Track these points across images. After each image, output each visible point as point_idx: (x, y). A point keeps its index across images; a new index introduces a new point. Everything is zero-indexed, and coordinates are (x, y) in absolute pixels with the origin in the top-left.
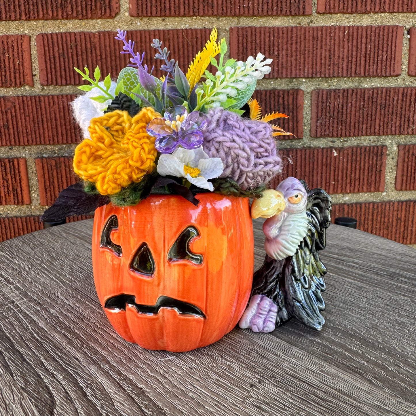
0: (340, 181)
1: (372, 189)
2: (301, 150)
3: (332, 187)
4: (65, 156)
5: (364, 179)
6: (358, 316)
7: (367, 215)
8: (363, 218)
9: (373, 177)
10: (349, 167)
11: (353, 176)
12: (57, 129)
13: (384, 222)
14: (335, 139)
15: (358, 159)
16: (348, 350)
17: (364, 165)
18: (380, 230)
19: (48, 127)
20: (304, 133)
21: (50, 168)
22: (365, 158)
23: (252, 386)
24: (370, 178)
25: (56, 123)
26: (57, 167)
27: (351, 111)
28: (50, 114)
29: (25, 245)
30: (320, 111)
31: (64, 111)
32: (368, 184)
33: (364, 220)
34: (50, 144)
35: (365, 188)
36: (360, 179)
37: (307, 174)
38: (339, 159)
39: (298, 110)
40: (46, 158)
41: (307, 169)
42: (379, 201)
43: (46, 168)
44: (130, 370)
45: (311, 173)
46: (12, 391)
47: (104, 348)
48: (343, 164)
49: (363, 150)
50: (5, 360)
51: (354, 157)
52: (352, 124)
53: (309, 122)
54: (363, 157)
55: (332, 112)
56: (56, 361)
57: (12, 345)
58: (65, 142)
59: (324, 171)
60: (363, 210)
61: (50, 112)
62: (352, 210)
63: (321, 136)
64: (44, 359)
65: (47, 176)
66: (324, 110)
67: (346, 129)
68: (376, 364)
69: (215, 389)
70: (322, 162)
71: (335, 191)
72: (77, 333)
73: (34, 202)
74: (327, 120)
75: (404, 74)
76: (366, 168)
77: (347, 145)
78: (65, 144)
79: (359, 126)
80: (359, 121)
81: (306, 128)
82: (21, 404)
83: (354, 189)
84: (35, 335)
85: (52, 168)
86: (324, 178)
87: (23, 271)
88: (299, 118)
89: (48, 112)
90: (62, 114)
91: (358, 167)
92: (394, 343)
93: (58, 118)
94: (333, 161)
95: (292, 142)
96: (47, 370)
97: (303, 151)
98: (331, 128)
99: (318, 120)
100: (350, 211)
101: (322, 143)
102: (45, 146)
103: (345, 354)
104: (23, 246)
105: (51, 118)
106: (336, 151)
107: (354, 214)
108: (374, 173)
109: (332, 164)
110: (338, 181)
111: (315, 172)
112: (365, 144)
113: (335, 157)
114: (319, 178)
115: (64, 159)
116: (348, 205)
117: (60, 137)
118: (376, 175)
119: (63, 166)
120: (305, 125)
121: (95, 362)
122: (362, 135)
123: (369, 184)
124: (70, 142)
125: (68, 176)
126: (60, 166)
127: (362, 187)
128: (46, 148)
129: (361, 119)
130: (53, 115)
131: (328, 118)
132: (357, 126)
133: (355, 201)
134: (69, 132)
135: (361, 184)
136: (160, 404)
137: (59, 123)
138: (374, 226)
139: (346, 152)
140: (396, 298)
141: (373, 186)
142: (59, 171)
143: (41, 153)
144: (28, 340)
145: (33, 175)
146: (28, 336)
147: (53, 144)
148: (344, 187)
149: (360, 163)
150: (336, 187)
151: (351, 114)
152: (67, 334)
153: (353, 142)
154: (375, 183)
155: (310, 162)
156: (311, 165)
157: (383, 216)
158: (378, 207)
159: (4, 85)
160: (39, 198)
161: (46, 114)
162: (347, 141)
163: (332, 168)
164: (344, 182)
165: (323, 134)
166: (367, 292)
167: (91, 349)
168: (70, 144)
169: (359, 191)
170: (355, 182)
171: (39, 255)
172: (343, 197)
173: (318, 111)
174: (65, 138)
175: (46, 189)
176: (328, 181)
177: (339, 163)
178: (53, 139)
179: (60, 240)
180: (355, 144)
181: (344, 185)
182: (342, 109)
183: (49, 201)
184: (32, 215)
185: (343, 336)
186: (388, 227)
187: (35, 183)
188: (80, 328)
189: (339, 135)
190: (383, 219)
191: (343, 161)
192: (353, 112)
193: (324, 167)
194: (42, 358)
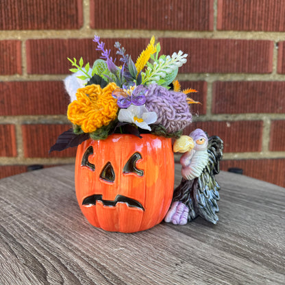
1: (253, 149)
4: (42, 124)
5: (247, 143)
7: (249, 168)
9: (254, 142)
10: (238, 135)
11: (240, 141)
13: (261, 173)
14: (228, 115)
15: (244, 129)
16: (239, 245)
17: (248, 133)
20: (207, 111)
22: (248, 128)
23: (176, 265)
24: (252, 142)
26: (36, 131)
28: (33, 94)
30: (218, 96)
31: (43, 92)
33: (248, 171)
35: (248, 149)
36: (244, 143)
38: (231, 129)
39: (204, 95)
40: (29, 124)
42: (258, 158)
44: (95, 255)
46: (18, 266)
47: (76, 243)
48: (233, 133)
49: (247, 123)
51: (241, 128)
52: (240, 105)
53: (211, 103)
55: (226, 97)
57: (14, 239)
60: (247, 164)
62: (239, 164)
63: (219, 113)
64: (37, 248)
65: (29, 137)
66: (221, 96)
67: (235, 109)
68: (257, 252)
69: (152, 266)
70: (219, 131)
71: (228, 150)
73: (20, 155)
75: (274, 73)
76: (249, 135)
77: (236, 119)
80: (244, 103)
82: (25, 273)
83: (241, 149)
84: (29, 234)
88: (204, 100)
89: (32, 92)
90: (41, 94)
91: (244, 135)
92: (269, 241)
96: (39, 255)
97: (206, 123)
98: (225, 107)
99: (217, 102)
101: (219, 118)
102: (29, 116)
106: (228, 123)
107: (240, 167)
108: (254, 139)
109: (226, 132)
110: (230, 144)
112: (249, 119)
113: (228, 128)
116: (237, 161)
117: (40, 110)
121: (71, 251)
122: (246, 112)
123: (251, 146)
124: (46, 113)
128: (30, 118)
129: (246, 102)
130: (35, 94)
131: (223, 100)
132: (243, 106)
133: (242, 158)
135: (246, 146)
136: (117, 275)
140: (270, 215)
141: (254, 147)
144: (24, 237)
145: (20, 136)
148: (234, 148)
149: (245, 132)
152: (50, 234)
153: (241, 117)
155: (210, 130)
156: (212, 133)
158: (257, 162)
159: (2, 73)
160: (23, 152)
162: (236, 117)
163: (226, 135)
164: (234, 144)
165: (220, 111)
167: (68, 243)
169: (244, 151)
170: (241, 145)
172: (233, 155)
173: (216, 95)
177: (231, 132)
180: (242, 119)
182: (233, 95)
186: (264, 176)
187: (21, 142)
189: (231, 113)
191: (234, 130)
192: (241, 97)
193: (220, 134)
194: (35, 248)
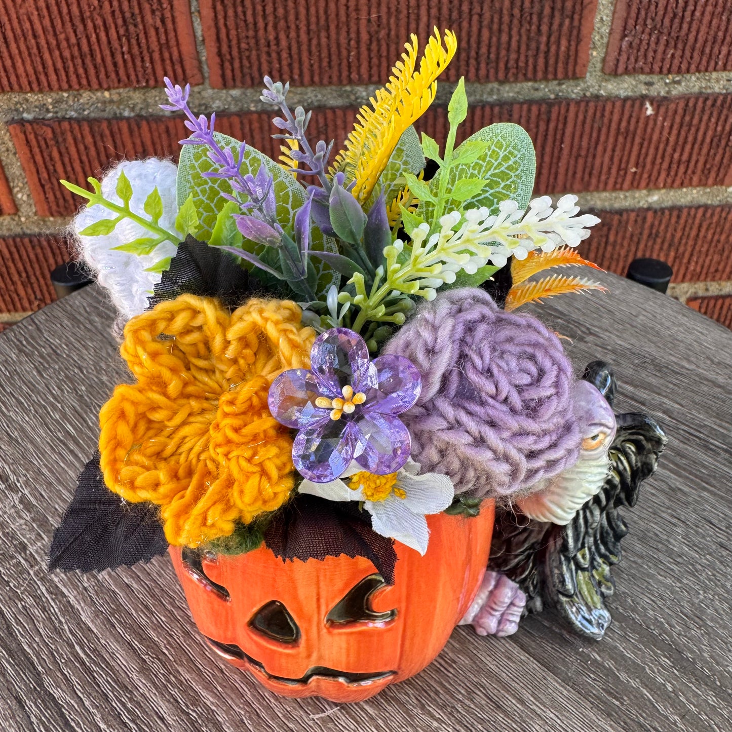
0: (648, 166)
1: (710, 181)
2: (578, 103)
3: (629, 178)
4: (70, 119)
5: (697, 162)
6: (669, 581)
7: (687, 229)
8: (678, 235)
9: (718, 158)
10: (672, 139)
11: (676, 156)
12: (41, 57)
13: (718, 241)
14: (655, 78)
15: (695, 122)
16: (649, 683)
17: (705, 134)
18: (707, 255)
19: (20, 52)
20: (590, 64)
21: (42, 143)
22: (709, 119)
24: (710, 159)
25: (38, 44)
26: (57, 142)
27: (703, 14)
28: (19, 22)
29: (24, 359)
30: (633, 15)
31: (50, 16)
32: (703, 171)
33: (681, 238)
34: (32, 90)
35: (695, 179)
36: (689, 161)
37: (583, 153)
38: (655, 121)
39: (586, 12)
40: (28, 121)
41: (584, 144)
42: (717, 203)
43: (34, 143)
45: (592, 150)
47: (208, 686)
48: (661, 133)
49: (709, 103)
50: (32, 723)
51: (687, 118)
52: (698, 45)
53: (605, 40)
54: (705, 118)
55: (658, 19)
56: (125, 724)
58: (65, 86)
59: (619, 146)
60: (682, 221)
61: (18, 18)
62: (661, 221)
63: (627, 72)
64: (103, 719)
65: (38, 158)
66: (643, 13)
67: (682, 57)
68: (697, 723)
70: (618, 129)
71: (635, 184)
72: (154, 642)
73: (24, 209)
74: (645, 37)
76: (708, 140)
77: (677, 90)
78: (65, 91)
79: (712, 48)
80: (715, 38)
81: (596, 55)
83: (673, 182)
84: (77, 648)
85: (46, 143)
86: (616, 160)
87: (30, 446)
88: (584, 31)
89: (14, 16)
90: (47, 22)
91: (690, 139)
93: (40, 32)
94: (641, 125)
95: (560, 84)
97: (583, 105)
98: (651, 54)
99: (626, 36)
100: (656, 223)
101: (624, 87)
102: (23, 96)
103: (642, 695)
104: (21, 362)
105: (23, 31)
106: (652, 104)
107: (663, 227)
108: (721, 151)
109: (639, 132)
110: (644, 167)
111: (600, 148)
112: (717, 90)
113: (648, 117)
114: (607, 160)
115: (70, 124)
116: (655, 212)
117: (53, 77)
118: (724, 154)
119: (70, 140)
120: (595, 48)
122: (715, 70)
123: (706, 172)
124: (77, 87)
125: (84, 158)
126: (65, 140)
127: (691, 179)
128: (27, 100)
129: (720, 34)
130: (27, 25)
131: (647, 30)
132: (707, 50)
133: (670, 203)
134: (70, 63)
135: (689, 172)
137: (43, 42)
138: (697, 248)
139: (672, 106)
141: (713, 174)
142: (63, 150)
143: (17, 110)
144: (66, 664)
145: (11, 156)
146: (65, 650)
147: (41, 91)
148: (653, 178)
149: (697, 130)
150: (637, 177)
151: (701, 21)
152: (136, 643)
153: (693, 84)
154: (719, 169)
155: (592, 128)
156: (595, 135)
157: (718, 230)
158: (712, 215)
160: (32, 202)
161: (10, 20)
162: (679, 83)
163: (638, 140)
164: (656, 167)
165: (630, 67)
166: (687, 504)
167: (186, 689)
168: (78, 90)
169: (682, 185)
170: (678, 167)
171: (56, 391)
172: (648, 196)
173: (628, 13)
174: (64, 77)
175: (43, 186)
176: (623, 166)
177: (653, 129)
178: (38, 79)
179: (91, 340)
180: (696, 89)
181: (655, 173)
182: (684, 10)
183: (54, 208)
184: (24, 234)
185: (640, 641)
186: (723, 250)
187: (18, 173)
188: (158, 627)
189: (665, 70)
190: (716, 237)
191: (663, 127)
192: (707, 17)
193: (621, 139)
194: (98, 718)
